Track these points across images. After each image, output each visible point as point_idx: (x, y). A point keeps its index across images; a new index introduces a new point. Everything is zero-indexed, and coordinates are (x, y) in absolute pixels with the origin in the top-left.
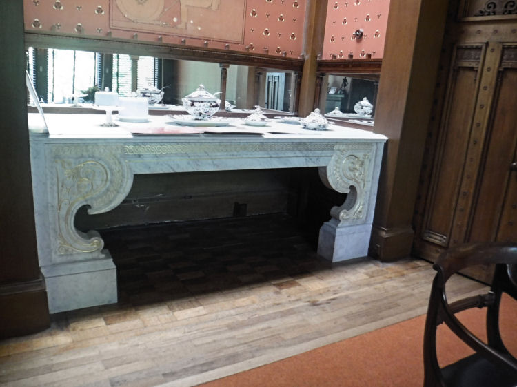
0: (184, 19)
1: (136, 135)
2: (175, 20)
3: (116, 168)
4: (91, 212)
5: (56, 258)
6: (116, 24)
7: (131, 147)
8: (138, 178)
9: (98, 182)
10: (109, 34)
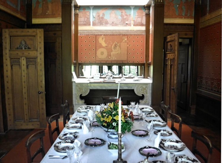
0: (112, 57)
1: (90, 82)
2: (110, 57)
3: (87, 88)
4: (82, 96)
5: (76, 103)
6: (97, 60)
7: (89, 84)
8: (91, 90)
9: (84, 90)
10: (95, 62)
